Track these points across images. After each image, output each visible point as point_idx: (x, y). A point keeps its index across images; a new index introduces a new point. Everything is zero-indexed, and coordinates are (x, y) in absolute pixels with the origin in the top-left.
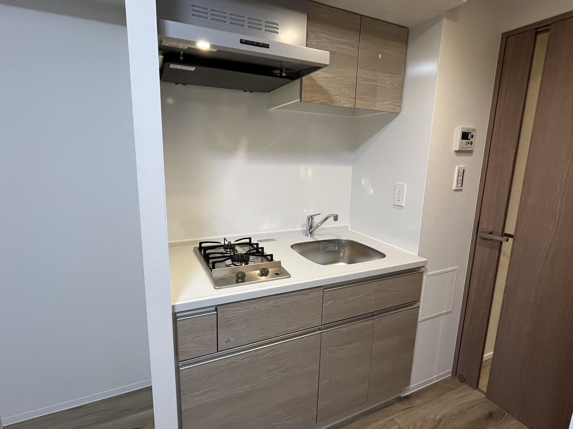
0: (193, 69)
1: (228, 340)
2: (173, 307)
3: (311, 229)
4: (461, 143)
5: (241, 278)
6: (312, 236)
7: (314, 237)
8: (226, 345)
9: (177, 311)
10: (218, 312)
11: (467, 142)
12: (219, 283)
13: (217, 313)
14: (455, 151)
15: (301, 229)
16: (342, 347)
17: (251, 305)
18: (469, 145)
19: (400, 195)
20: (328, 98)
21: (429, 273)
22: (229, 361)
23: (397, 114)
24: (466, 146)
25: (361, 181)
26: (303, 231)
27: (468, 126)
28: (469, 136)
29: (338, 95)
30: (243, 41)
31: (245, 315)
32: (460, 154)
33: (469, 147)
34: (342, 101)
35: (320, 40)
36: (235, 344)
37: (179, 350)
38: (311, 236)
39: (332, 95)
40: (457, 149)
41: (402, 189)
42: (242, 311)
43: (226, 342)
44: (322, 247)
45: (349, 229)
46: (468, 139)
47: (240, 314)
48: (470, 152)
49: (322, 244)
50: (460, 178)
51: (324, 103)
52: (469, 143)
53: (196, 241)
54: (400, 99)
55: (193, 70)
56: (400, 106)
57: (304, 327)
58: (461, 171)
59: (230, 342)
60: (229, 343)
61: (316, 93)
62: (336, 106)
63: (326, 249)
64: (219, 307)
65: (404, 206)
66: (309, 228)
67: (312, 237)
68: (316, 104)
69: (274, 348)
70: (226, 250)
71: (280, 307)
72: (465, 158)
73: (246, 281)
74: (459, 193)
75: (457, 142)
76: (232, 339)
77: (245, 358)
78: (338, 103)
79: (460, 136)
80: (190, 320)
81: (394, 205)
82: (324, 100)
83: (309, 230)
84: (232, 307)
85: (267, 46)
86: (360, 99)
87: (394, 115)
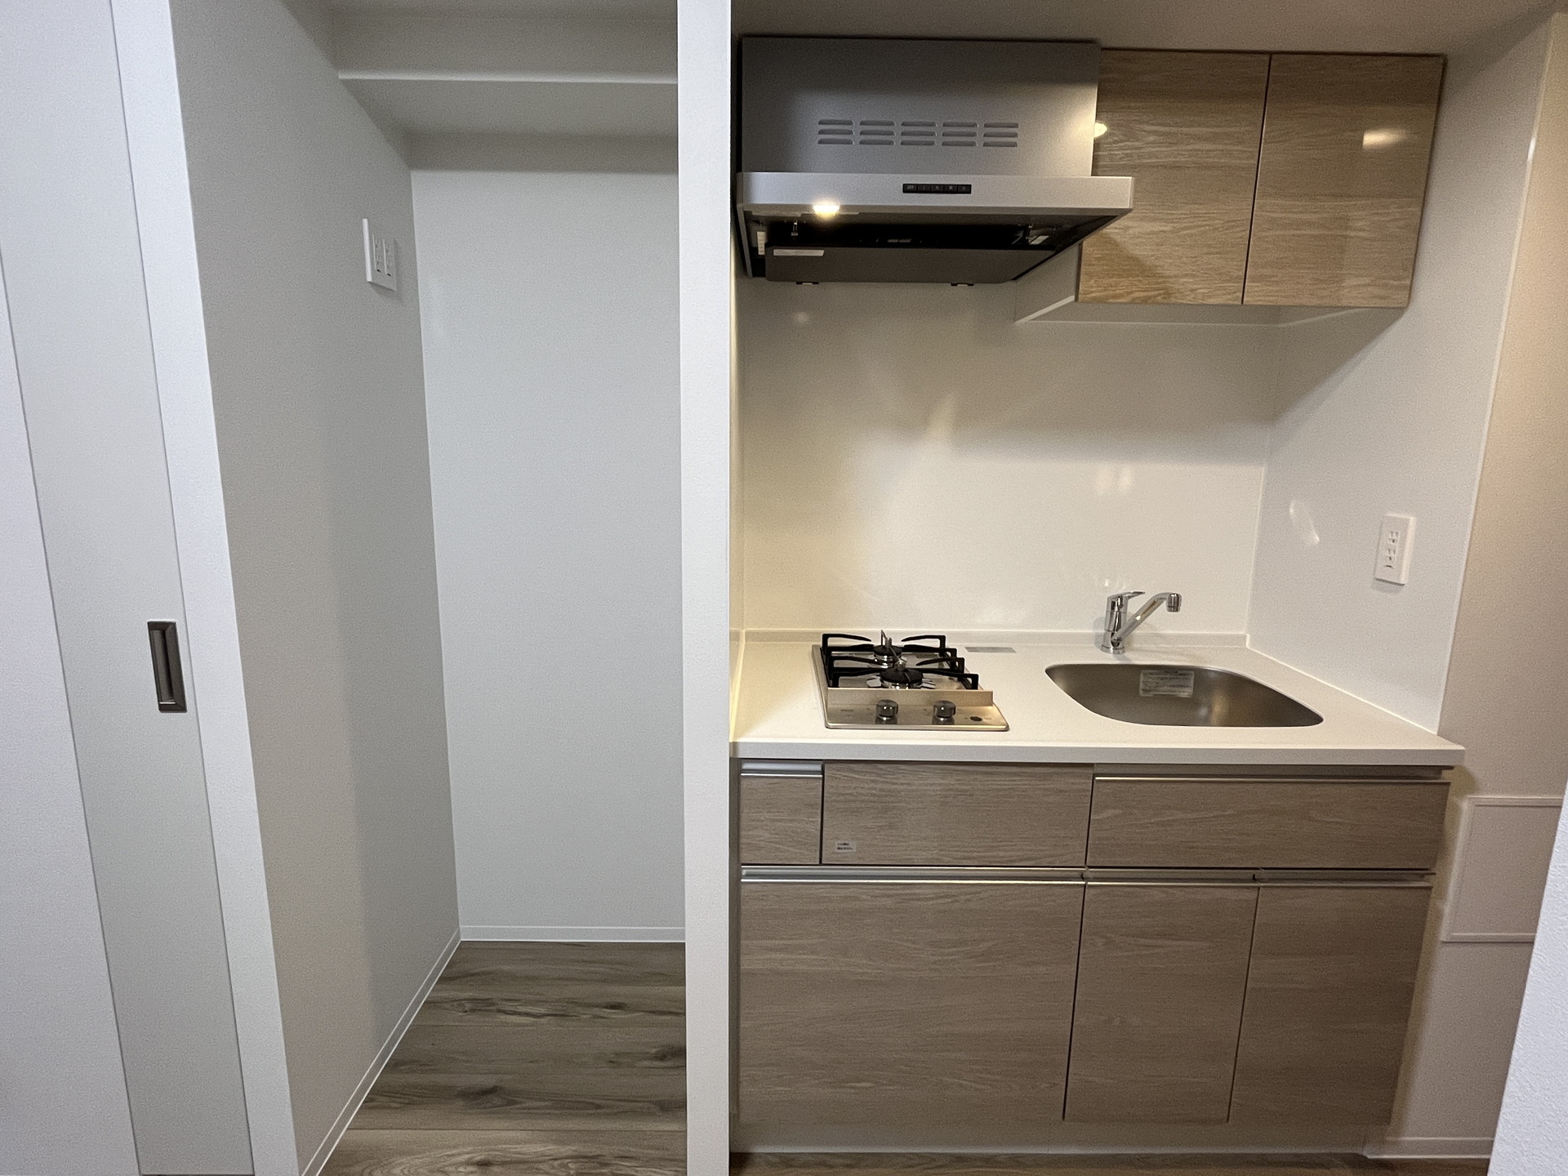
0: (820, 253)
1: (845, 844)
2: (734, 746)
3: (1118, 631)
5: (888, 715)
6: (1121, 651)
7: (1125, 654)
8: (838, 853)
9: (741, 756)
10: (826, 777)
12: (836, 717)
13: (823, 779)
15: (1091, 631)
16: (1147, 942)
17: (900, 776)
19: (1394, 551)
20: (1158, 286)
22: (843, 892)
23: (1400, 311)
25: (1288, 508)
26: (1098, 636)
29: (1186, 275)
30: (909, 188)
31: (886, 796)
34: (1200, 291)
35: (1138, 140)
36: (860, 858)
37: (743, 841)
38: (1117, 651)
39: (1170, 277)
41: (1399, 533)
42: (879, 786)
43: (840, 847)
44: (1145, 683)
45: (1247, 645)
47: (874, 792)
49: (1145, 674)
51: (1145, 301)
53: (818, 633)
54: (1412, 265)
55: (822, 255)
56: (1409, 288)
57: (1036, 859)
59: (848, 848)
60: (846, 851)
61: (1120, 276)
62: (1183, 304)
63: (1156, 691)
64: (829, 765)
65: (1403, 585)
66: (1111, 629)
67: (1119, 653)
68: (1121, 303)
69: (954, 891)
70: (880, 658)
71: (970, 795)
73: (898, 722)
76: (853, 844)
77: (883, 896)
78: (1188, 295)
80: (766, 779)
81: (1377, 579)
82: (1145, 291)
83: (1113, 634)
84: (858, 772)
85: (967, 189)
86: (1260, 279)
87: (1390, 314)
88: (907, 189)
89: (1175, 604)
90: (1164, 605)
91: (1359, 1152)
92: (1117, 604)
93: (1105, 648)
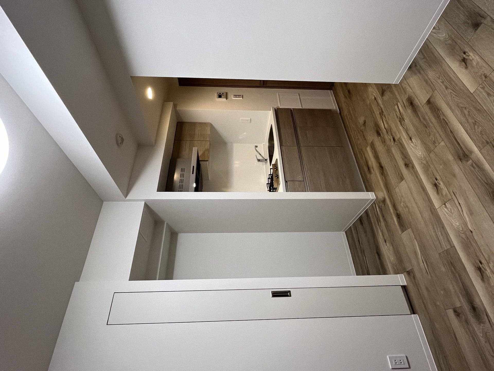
4: (223, 98)
6: (267, 159)
7: (267, 157)
11: (223, 96)
14: (226, 100)
15: (265, 166)
18: (224, 94)
19: (246, 120)
21: (279, 105)
23: (211, 124)
24: (224, 95)
25: (241, 139)
27: (216, 95)
28: (220, 95)
29: (205, 147)
32: (227, 97)
33: (225, 94)
39: (206, 149)
40: (226, 99)
41: (243, 120)
46: (221, 95)
48: (227, 93)
49: (270, 154)
50: (237, 96)
52: (223, 95)
54: (205, 123)
56: (208, 123)
58: (234, 96)
65: (250, 118)
68: (209, 154)
72: (229, 96)
74: (244, 96)
75: (223, 100)
78: (208, 147)
79: (220, 99)
81: (250, 122)
83: (264, 161)
84: (286, 176)
85: (193, 167)
86: (206, 139)
87: (211, 126)
88: (193, 173)
89: (256, 147)
90: (256, 148)
91: (339, 114)
92: (259, 160)
93: (267, 162)
